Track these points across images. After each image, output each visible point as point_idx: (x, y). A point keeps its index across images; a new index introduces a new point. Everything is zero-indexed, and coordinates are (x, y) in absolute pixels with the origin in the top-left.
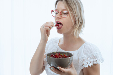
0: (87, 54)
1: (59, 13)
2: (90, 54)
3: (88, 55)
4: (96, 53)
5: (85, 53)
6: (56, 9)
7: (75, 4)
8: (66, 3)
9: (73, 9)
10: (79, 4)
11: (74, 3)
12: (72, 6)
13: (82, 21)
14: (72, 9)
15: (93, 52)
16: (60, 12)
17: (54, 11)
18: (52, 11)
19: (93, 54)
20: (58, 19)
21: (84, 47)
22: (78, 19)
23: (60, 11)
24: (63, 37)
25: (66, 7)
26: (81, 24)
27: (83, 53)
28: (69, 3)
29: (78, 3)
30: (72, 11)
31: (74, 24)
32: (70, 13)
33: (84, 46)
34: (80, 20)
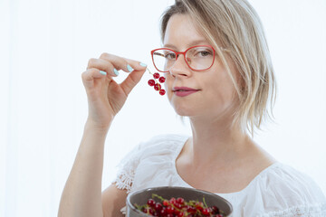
0: (276, 209)
1: (181, 56)
2: (287, 210)
3: (281, 212)
4: (309, 205)
5: (267, 205)
6: (167, 46)
7: (234, 19)
8: (199, 18)
9: (230, 37)
10: (247, 15)
11: (229, 13)
12: (225, 28)
13: (267, 74)
14: (227, 36)
15: (300, 203)
16: (184, 54)
17: (162, 52)
18: (153, 53)
19: (298, 210)
20: (180, 79)
21: (268, 181)
22: (252, 69)
23: (183, 51)
24: (191, 135)
25: (201, 33)
26: (264, 88)
27: (262, 206)
28: (213, 18)
29: (244, 11)
30: (226, 42)
31: (238, 89)
32: (219, 50)
33: (265, 179)
34: (258, 72)
